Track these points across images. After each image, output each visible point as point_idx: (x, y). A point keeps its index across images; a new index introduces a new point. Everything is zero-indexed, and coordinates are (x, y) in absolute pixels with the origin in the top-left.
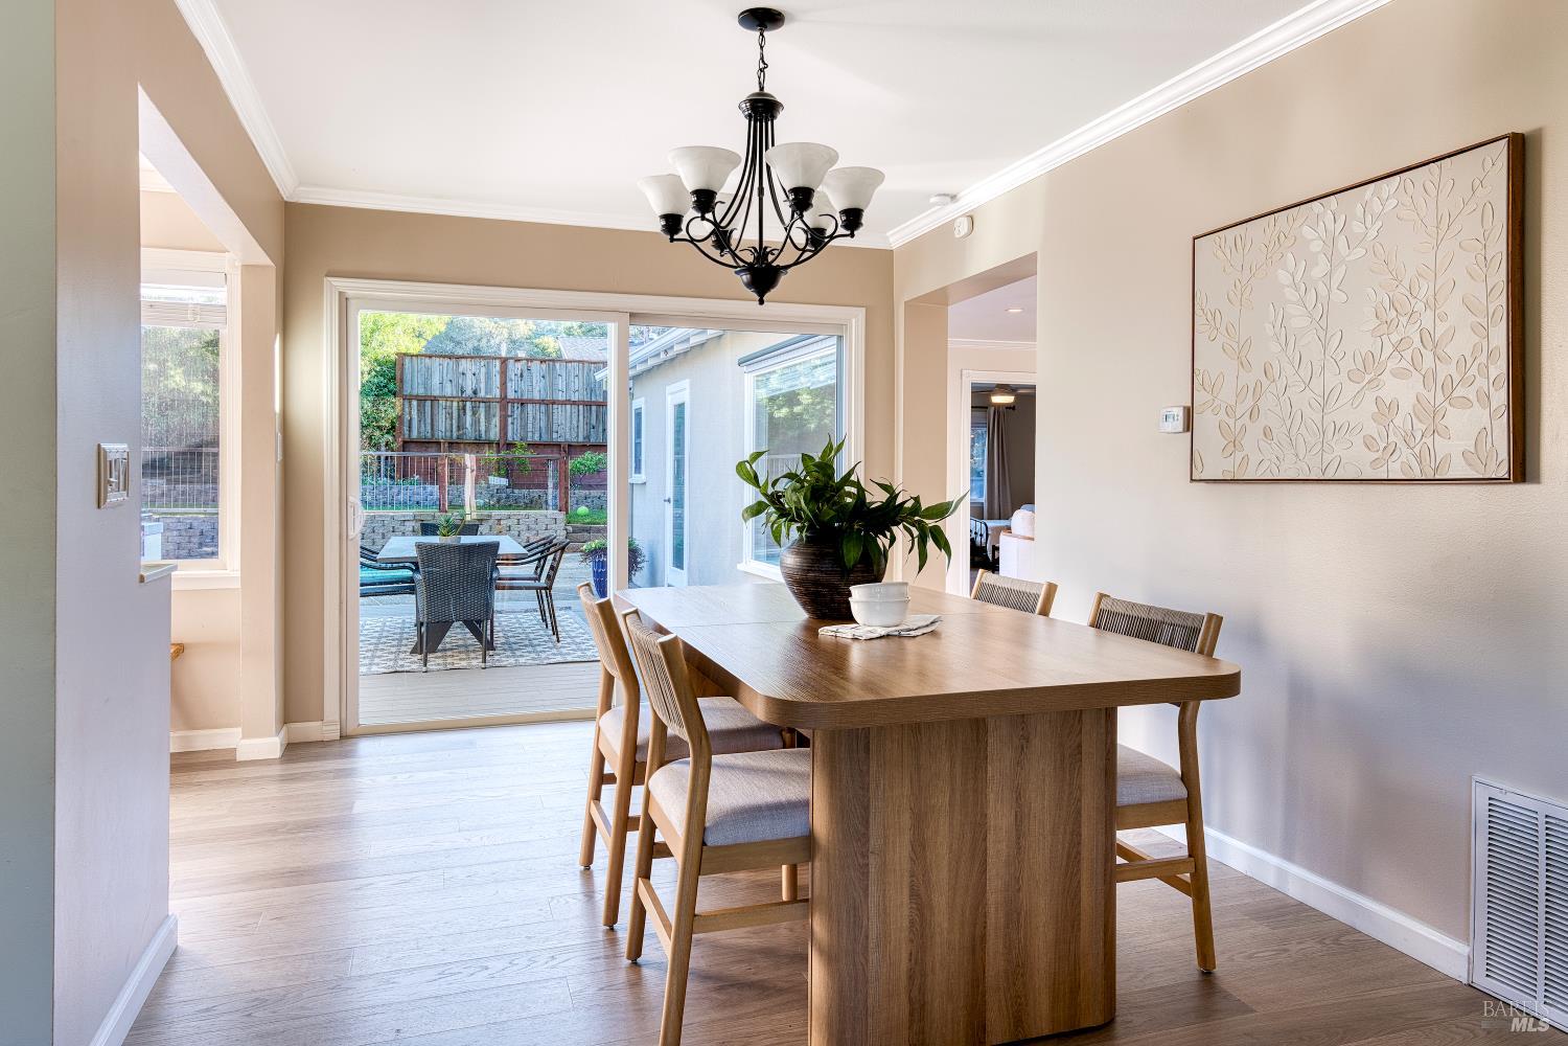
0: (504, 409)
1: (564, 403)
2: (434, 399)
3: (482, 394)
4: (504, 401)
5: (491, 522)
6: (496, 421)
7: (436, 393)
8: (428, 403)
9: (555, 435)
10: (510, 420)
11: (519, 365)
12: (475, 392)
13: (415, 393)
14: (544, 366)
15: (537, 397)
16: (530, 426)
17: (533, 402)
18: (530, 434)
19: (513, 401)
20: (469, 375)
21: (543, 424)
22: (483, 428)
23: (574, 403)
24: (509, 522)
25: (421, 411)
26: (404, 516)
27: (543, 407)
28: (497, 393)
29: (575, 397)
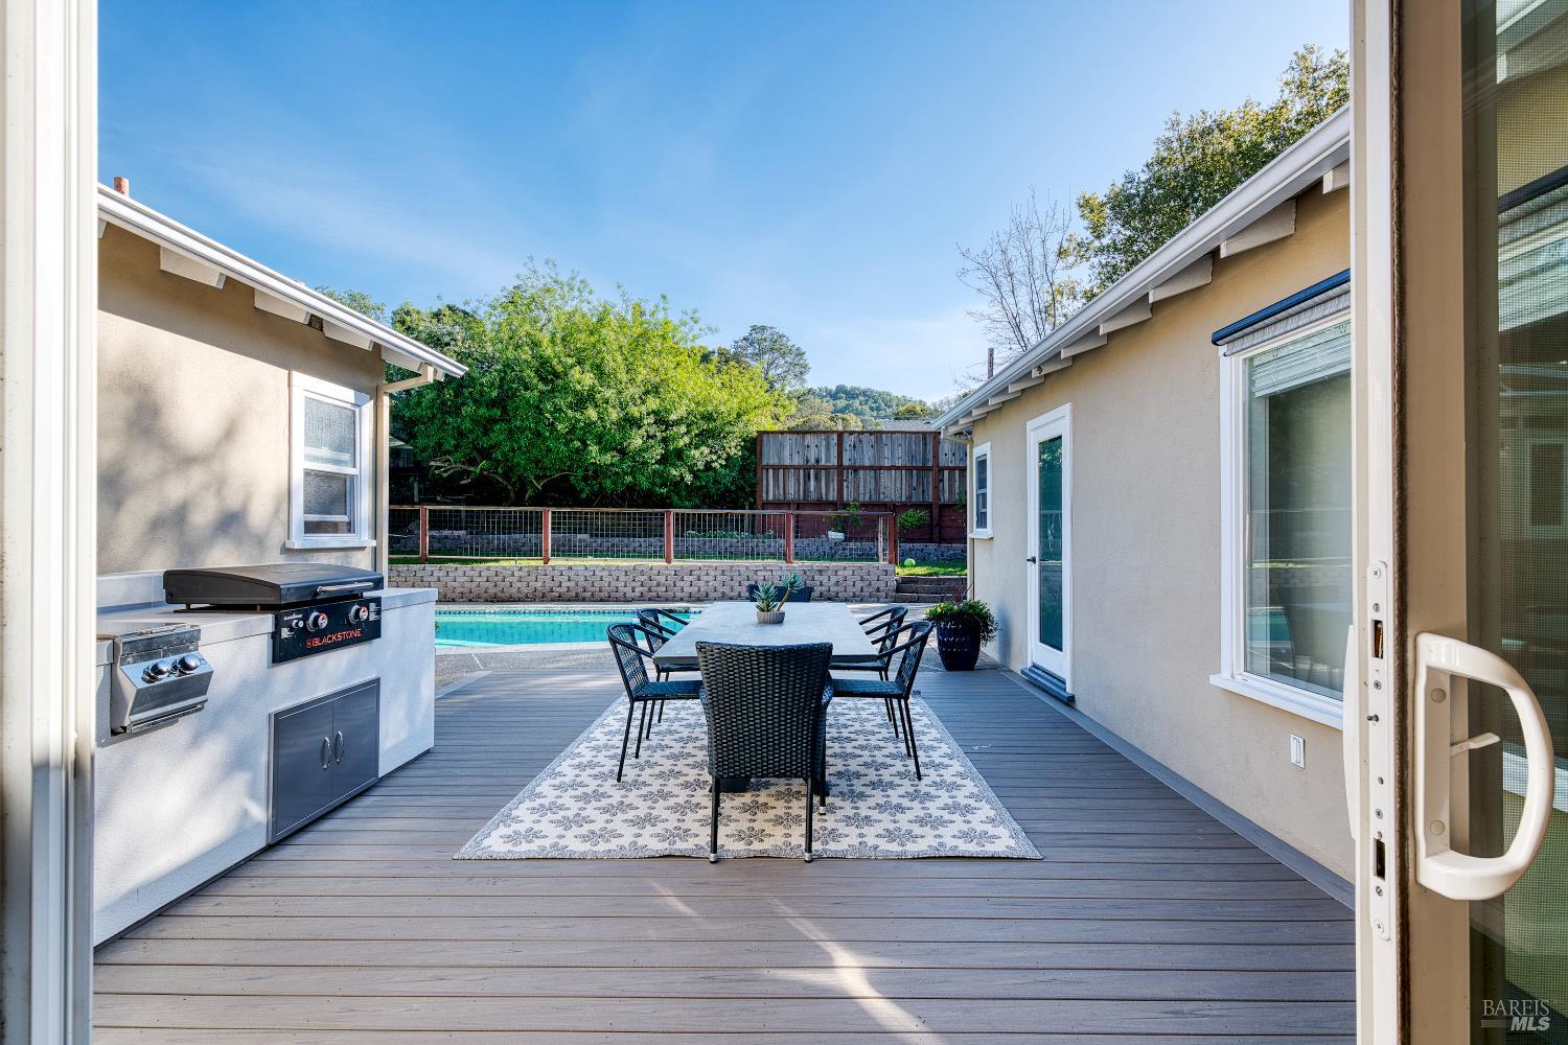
0: (840, 475)
1: (889, 468)
2: (786, 468)
3: (823, 463)
4: (840, 467)
5: (829, 573)
6: (834, 486)
7: (787, 463)
8: (781, 471)
9: (882, 496)
10: (845, 483)
11: (852, 437)
12: (817, 461)
13: (771, 463)
14: (872, 437)
15: (867, 463)
16: (862, 489)
17: (864, 468)
18: (861, 496)
19: (848, 468)
20: (813, 447)
21: (873, 487)
22: (824, 491)
23: (897, 468)
24: (846, 573)
25: (776, 479)
26: (756, 566)
27: (872, 472)
28: (834, 462)
29: (899, 463)
